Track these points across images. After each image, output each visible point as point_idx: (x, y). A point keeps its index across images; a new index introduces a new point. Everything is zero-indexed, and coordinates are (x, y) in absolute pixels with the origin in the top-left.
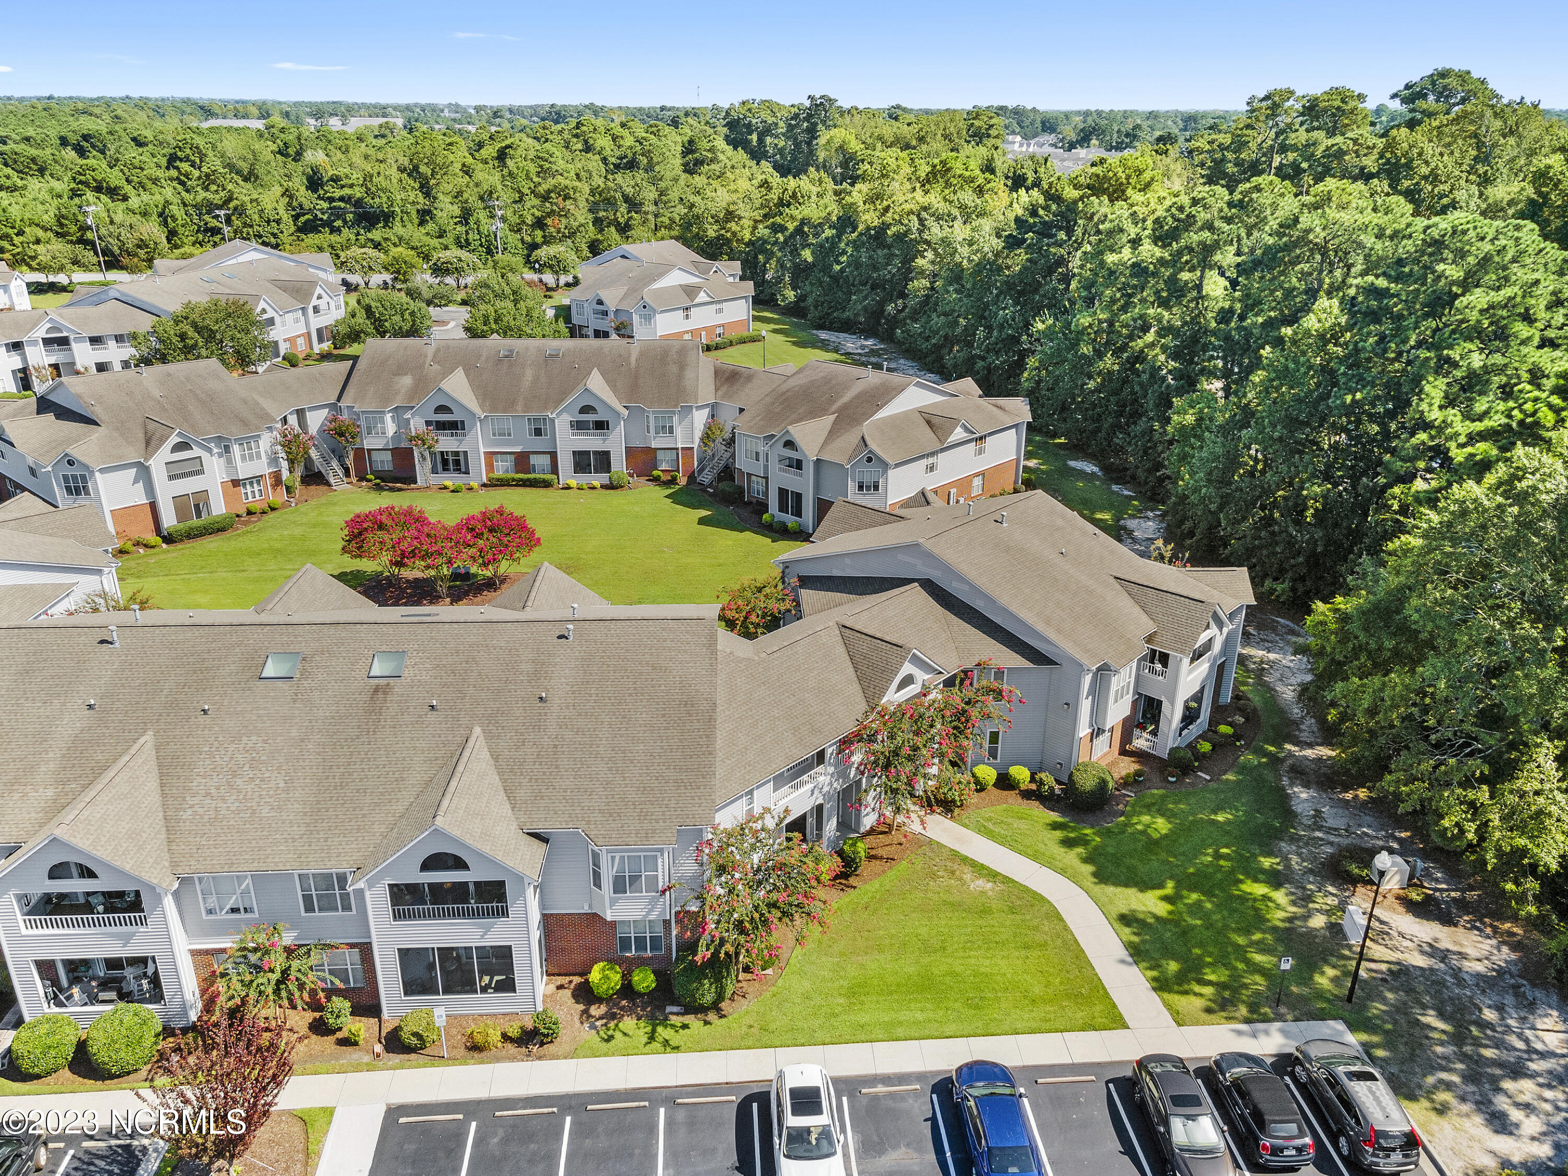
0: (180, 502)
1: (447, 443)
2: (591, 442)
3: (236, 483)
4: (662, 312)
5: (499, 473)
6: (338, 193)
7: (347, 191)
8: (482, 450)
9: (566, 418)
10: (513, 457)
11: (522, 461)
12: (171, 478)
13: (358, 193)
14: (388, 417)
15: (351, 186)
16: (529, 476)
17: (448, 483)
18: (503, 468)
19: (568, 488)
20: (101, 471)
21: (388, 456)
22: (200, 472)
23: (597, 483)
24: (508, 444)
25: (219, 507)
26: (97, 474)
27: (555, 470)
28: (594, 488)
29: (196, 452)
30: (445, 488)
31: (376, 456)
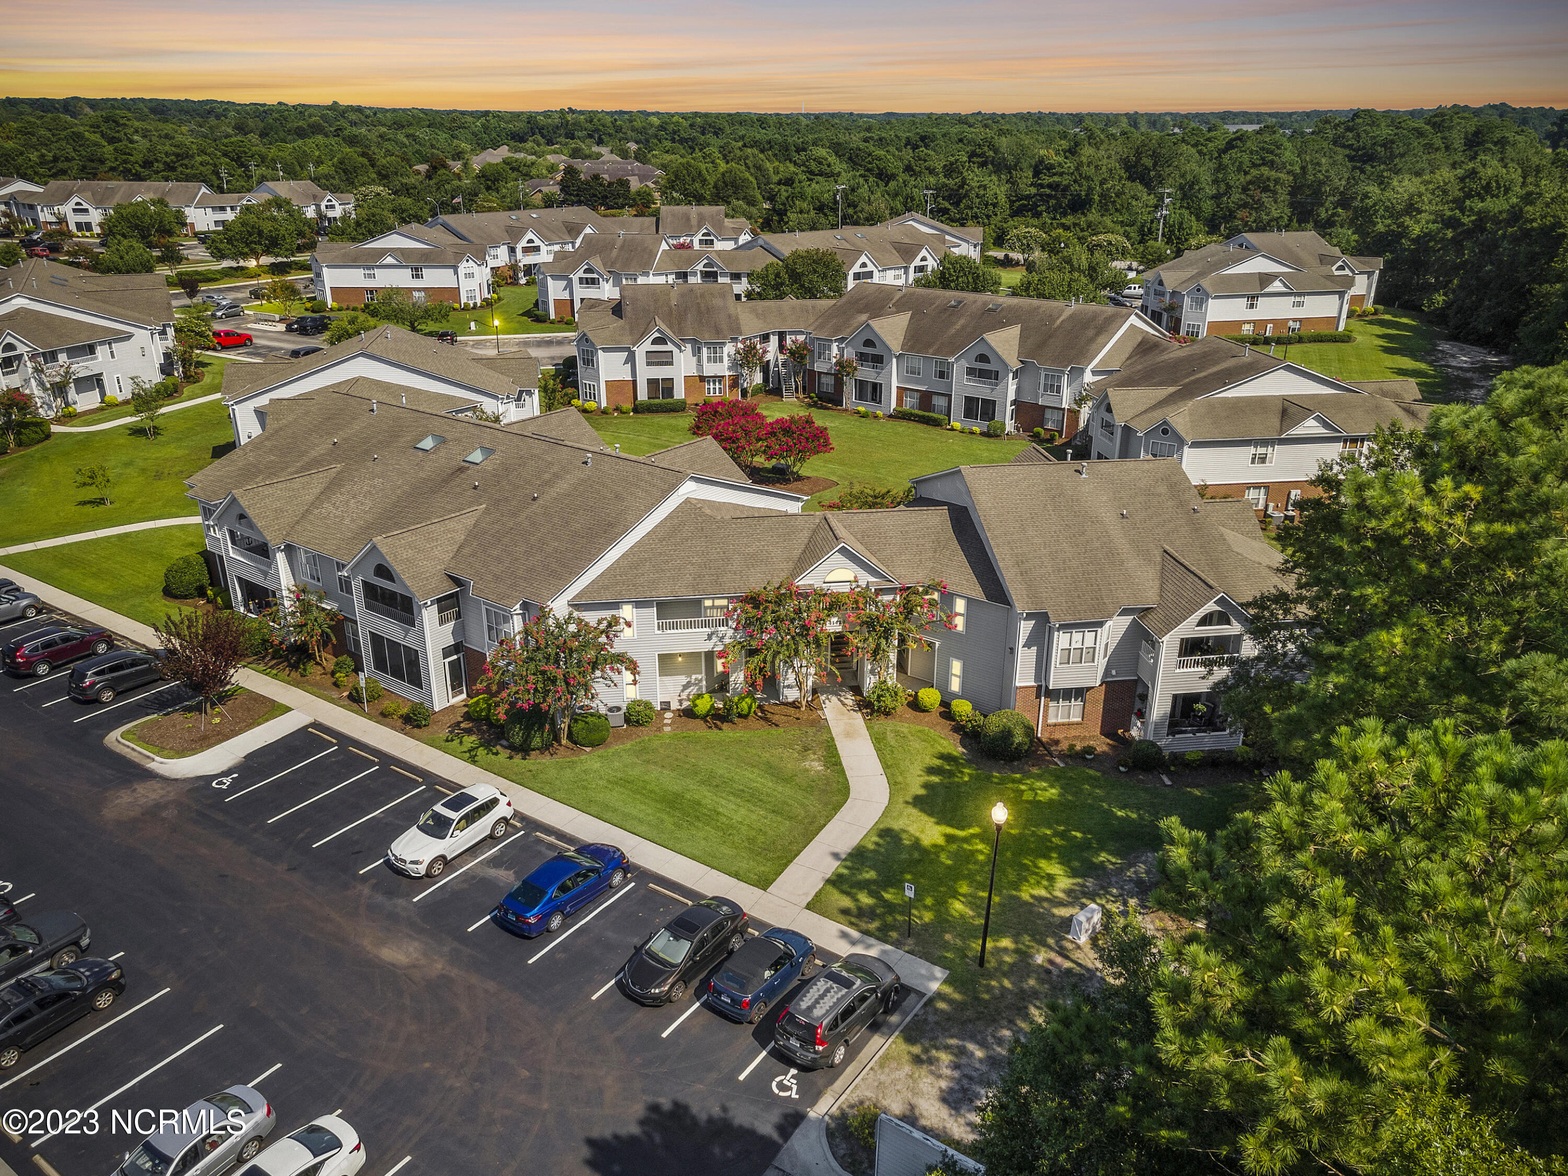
0: (652, 383)
1: (866, 373)
2: (981, 390)
3: (702, 379)
4: (1217, 297)
5: (906, 407)
8: (895, 384)
9: (964, 364)
10: (916, 395)
11: (926, 399)
12: (648, 364)
14: (835, 345)
16: (926, 414)
17: (863, 410)
18: (910, 403)
19: (954, 430)
20: (603, 349)
21: (829, 380)
22: (671, 363)
23: (976, 429)
24: (917, 382)
25: (679, 393)
26: (600, 352)
27: (948, 411)
29: (670, 347)
30: (859, 412)
31: (824, 379)
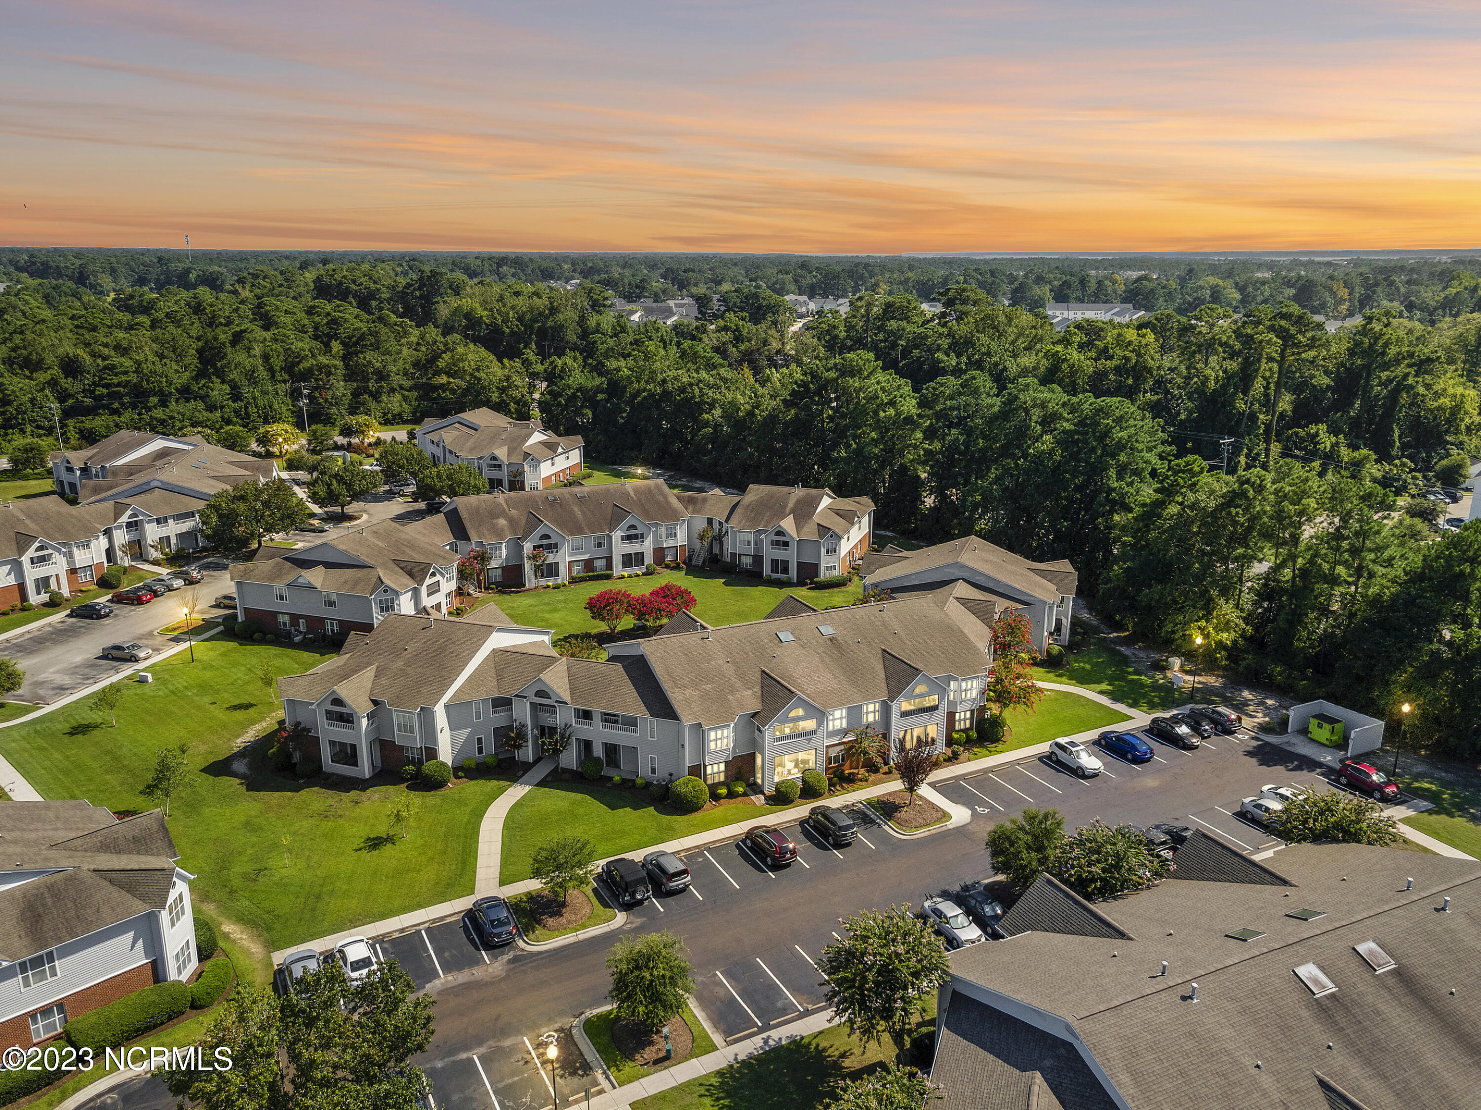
2: (633, 548)
5: (578, 574)
6: (116, 380)
7: (124, 378)
8: (565, 560)
9: (620, 535)
10: (583, 563)
11: (589, 565)
13: (133, 378)
14: (503, 546)
15: (125, 373)
16: (594, 574)
17: (550, 584)
18: (578, 571)
19: (623, 577)
21: (499, 572)
23: (640, 573)
24: (581, 555)
27: (609, 566)
28: (638, 575)
30: (548, 586)
31: (496, 572)
